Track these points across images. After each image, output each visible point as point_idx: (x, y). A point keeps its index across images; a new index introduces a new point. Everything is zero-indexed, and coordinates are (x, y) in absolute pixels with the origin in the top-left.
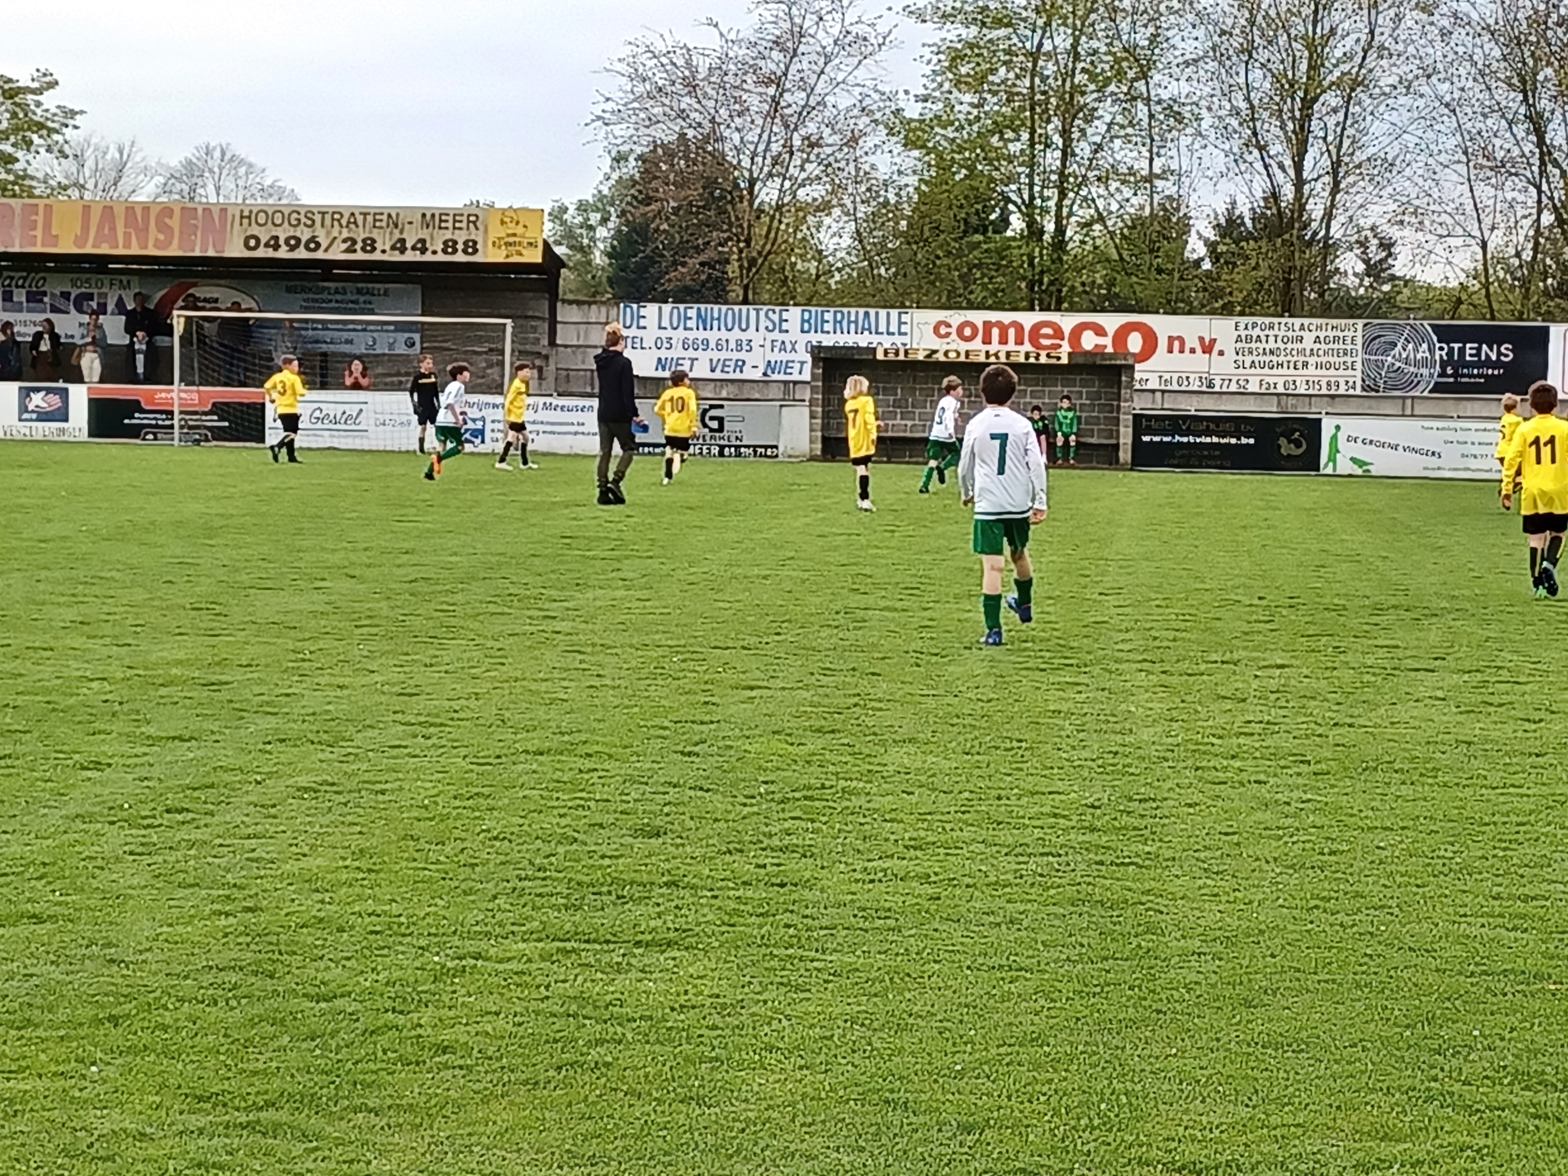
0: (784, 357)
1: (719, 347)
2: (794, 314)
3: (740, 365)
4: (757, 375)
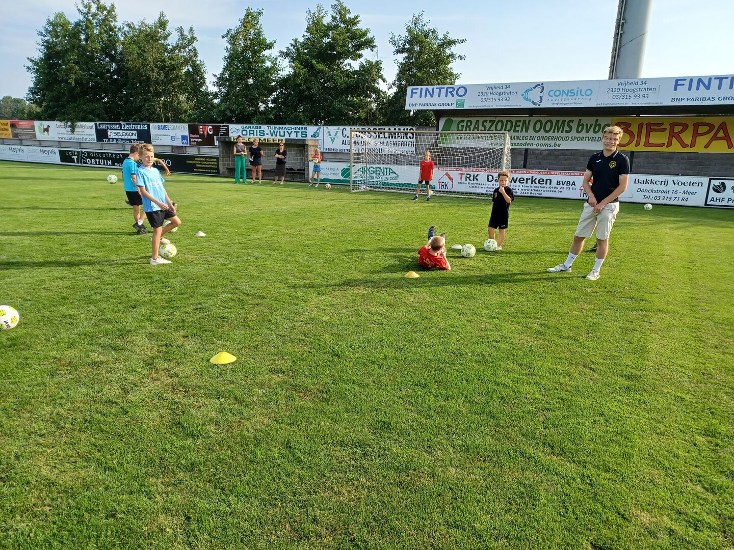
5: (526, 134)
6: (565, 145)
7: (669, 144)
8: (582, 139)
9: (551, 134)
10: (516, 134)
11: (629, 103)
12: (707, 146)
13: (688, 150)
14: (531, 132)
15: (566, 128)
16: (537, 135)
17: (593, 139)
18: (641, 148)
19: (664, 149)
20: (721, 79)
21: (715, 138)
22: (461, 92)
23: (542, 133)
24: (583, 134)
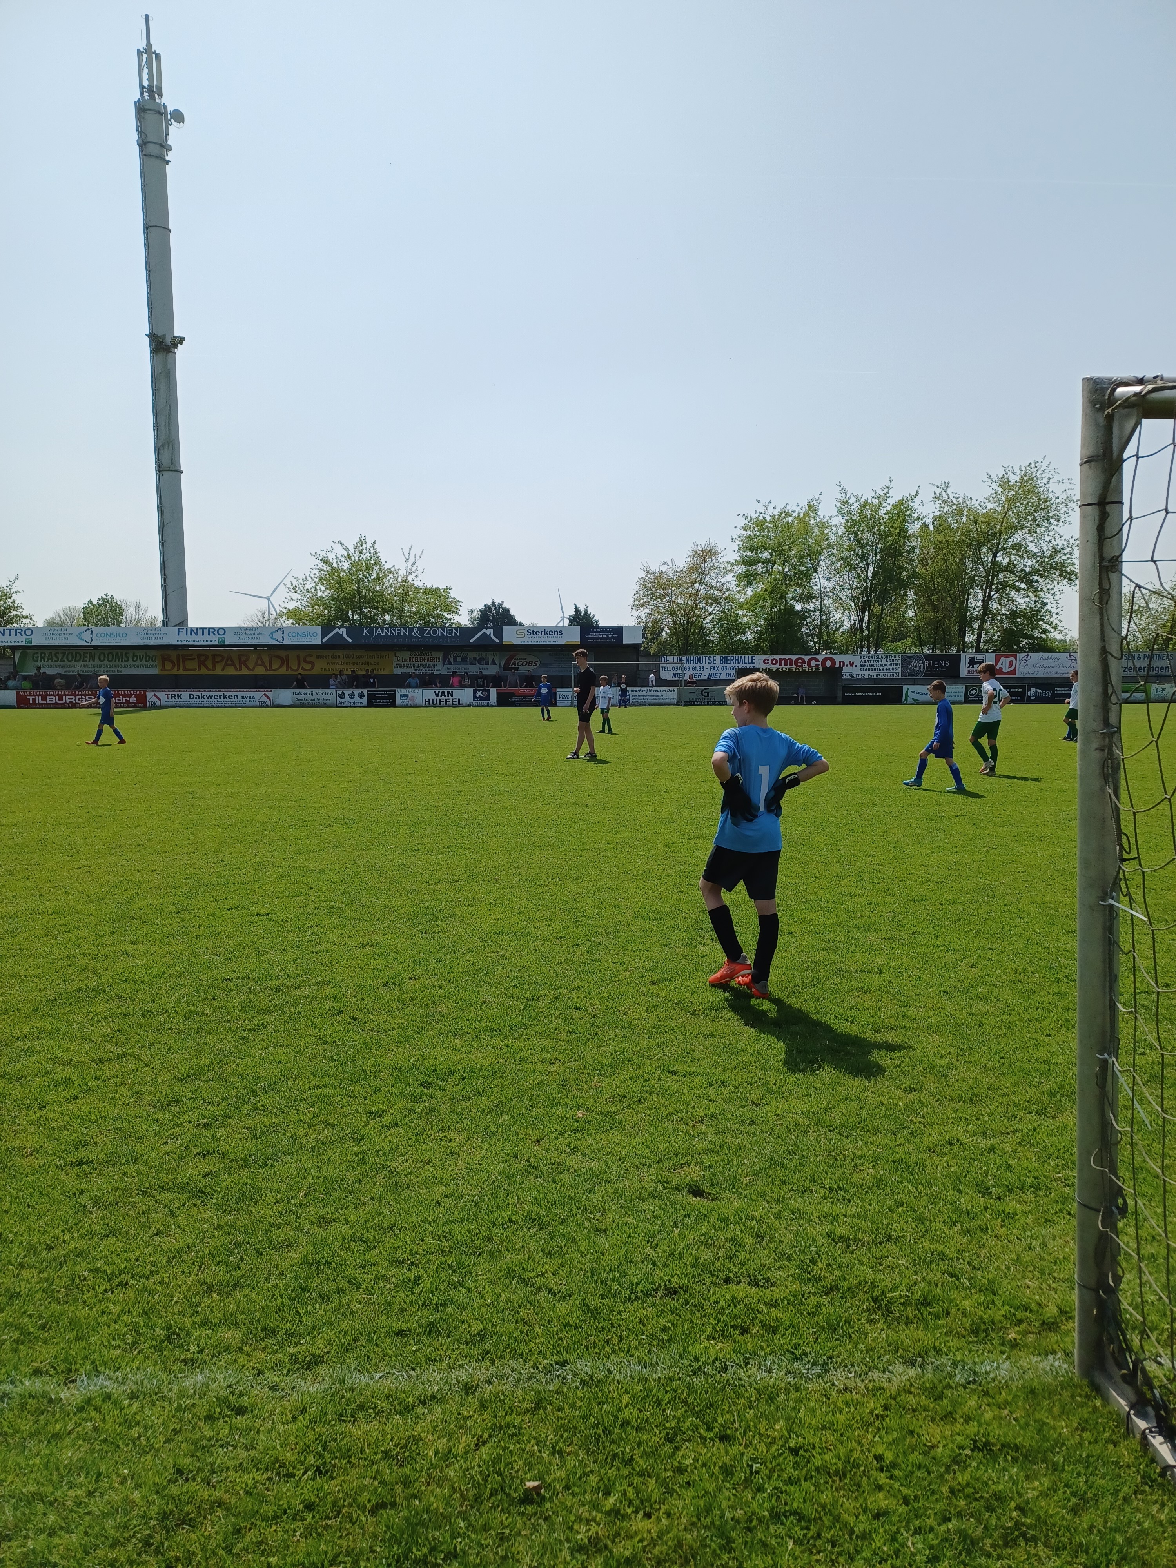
0: (715, 672)
1: (693, 669)
2: (717, 658)
3: (700, 675)
4: (706, 678)
5: (93, 663)
6: (126, 671)
7: (199, 669)
8: (138, 666)
9: (113, 663)
10: (85, 663)
11: (152, 642)
12: (223, 670)
13: (211, 673)
14: (97, 662)
15: (124, 658)
16: (102, 663)
17: (146, 666)
18: (181, 672)
19: (196, 673)
20: (203, 629)
21: (226, 665)
22: (28, 632)
23: (106, 663)
24: (138, 663)
